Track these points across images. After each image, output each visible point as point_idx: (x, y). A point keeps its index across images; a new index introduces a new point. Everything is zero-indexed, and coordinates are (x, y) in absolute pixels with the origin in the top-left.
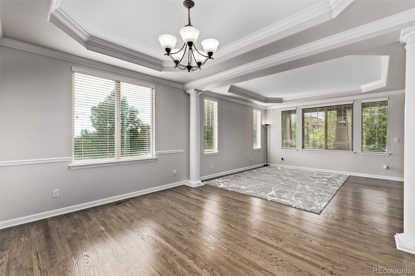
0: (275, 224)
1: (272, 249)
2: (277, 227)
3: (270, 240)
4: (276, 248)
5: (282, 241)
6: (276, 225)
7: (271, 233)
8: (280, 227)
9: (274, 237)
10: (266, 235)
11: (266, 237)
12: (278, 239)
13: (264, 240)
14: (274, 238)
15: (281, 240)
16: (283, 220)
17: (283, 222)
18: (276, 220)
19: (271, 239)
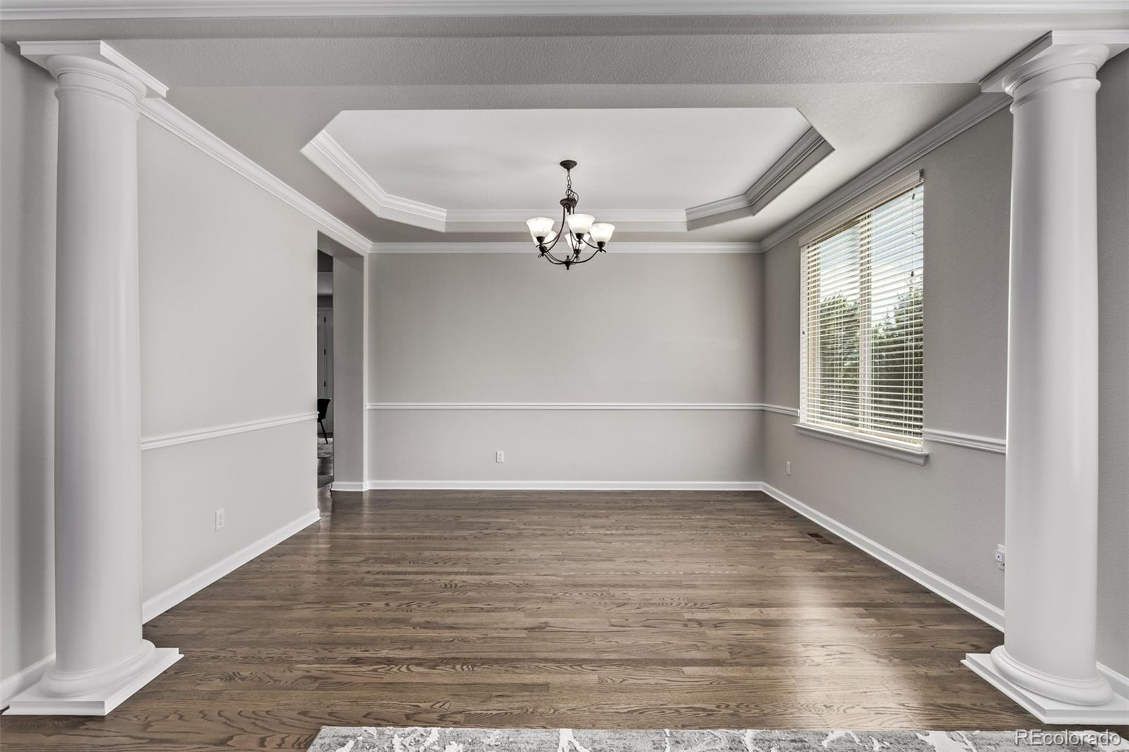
0: (473, 613)
1: (455, 570)
2: (466, 610)
3: (464, 580)
4: (449, 574)
5: (443, 585)
6: (470, 613)
7: (470, 591)
8: (457, 611)
9: (461, 587)
10: (476, 585)
11: (475, 582)
12: (451, 586)
13: (476, 576)
14: (460, 585)
15: (446, 586)
16: (457, 635)
17: (454, 628)
18: (473, 628)
19: (464, 582)
